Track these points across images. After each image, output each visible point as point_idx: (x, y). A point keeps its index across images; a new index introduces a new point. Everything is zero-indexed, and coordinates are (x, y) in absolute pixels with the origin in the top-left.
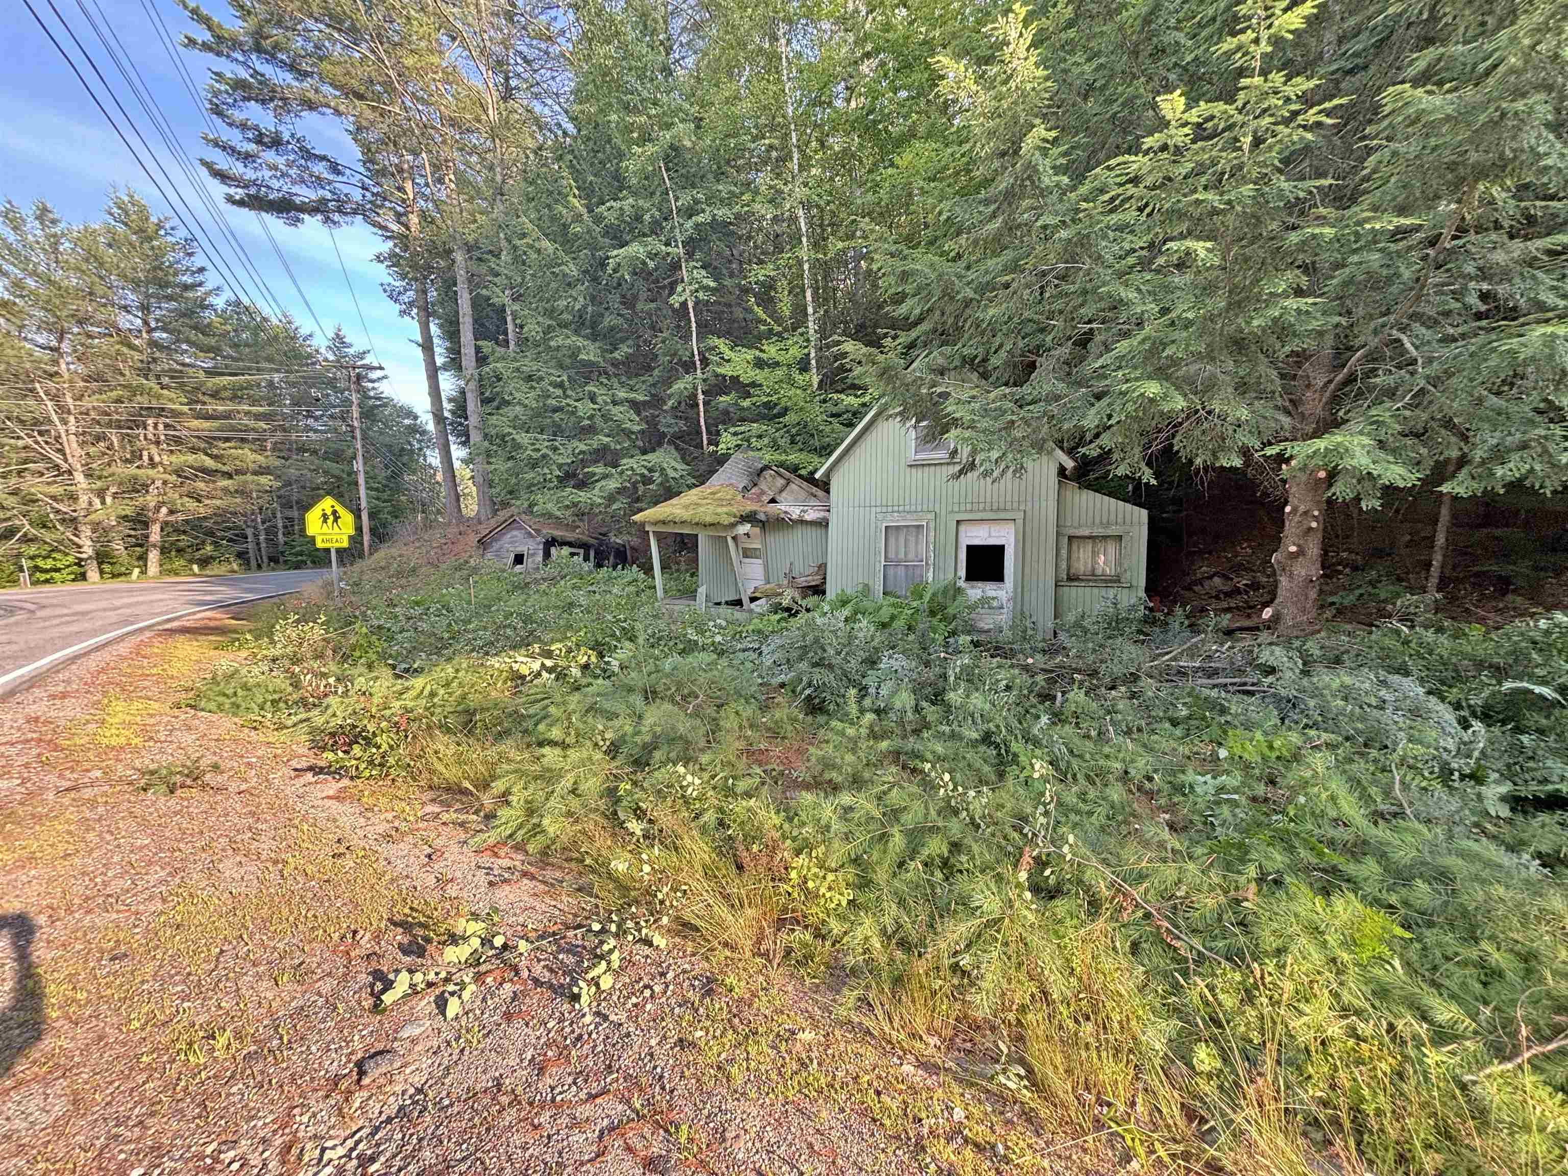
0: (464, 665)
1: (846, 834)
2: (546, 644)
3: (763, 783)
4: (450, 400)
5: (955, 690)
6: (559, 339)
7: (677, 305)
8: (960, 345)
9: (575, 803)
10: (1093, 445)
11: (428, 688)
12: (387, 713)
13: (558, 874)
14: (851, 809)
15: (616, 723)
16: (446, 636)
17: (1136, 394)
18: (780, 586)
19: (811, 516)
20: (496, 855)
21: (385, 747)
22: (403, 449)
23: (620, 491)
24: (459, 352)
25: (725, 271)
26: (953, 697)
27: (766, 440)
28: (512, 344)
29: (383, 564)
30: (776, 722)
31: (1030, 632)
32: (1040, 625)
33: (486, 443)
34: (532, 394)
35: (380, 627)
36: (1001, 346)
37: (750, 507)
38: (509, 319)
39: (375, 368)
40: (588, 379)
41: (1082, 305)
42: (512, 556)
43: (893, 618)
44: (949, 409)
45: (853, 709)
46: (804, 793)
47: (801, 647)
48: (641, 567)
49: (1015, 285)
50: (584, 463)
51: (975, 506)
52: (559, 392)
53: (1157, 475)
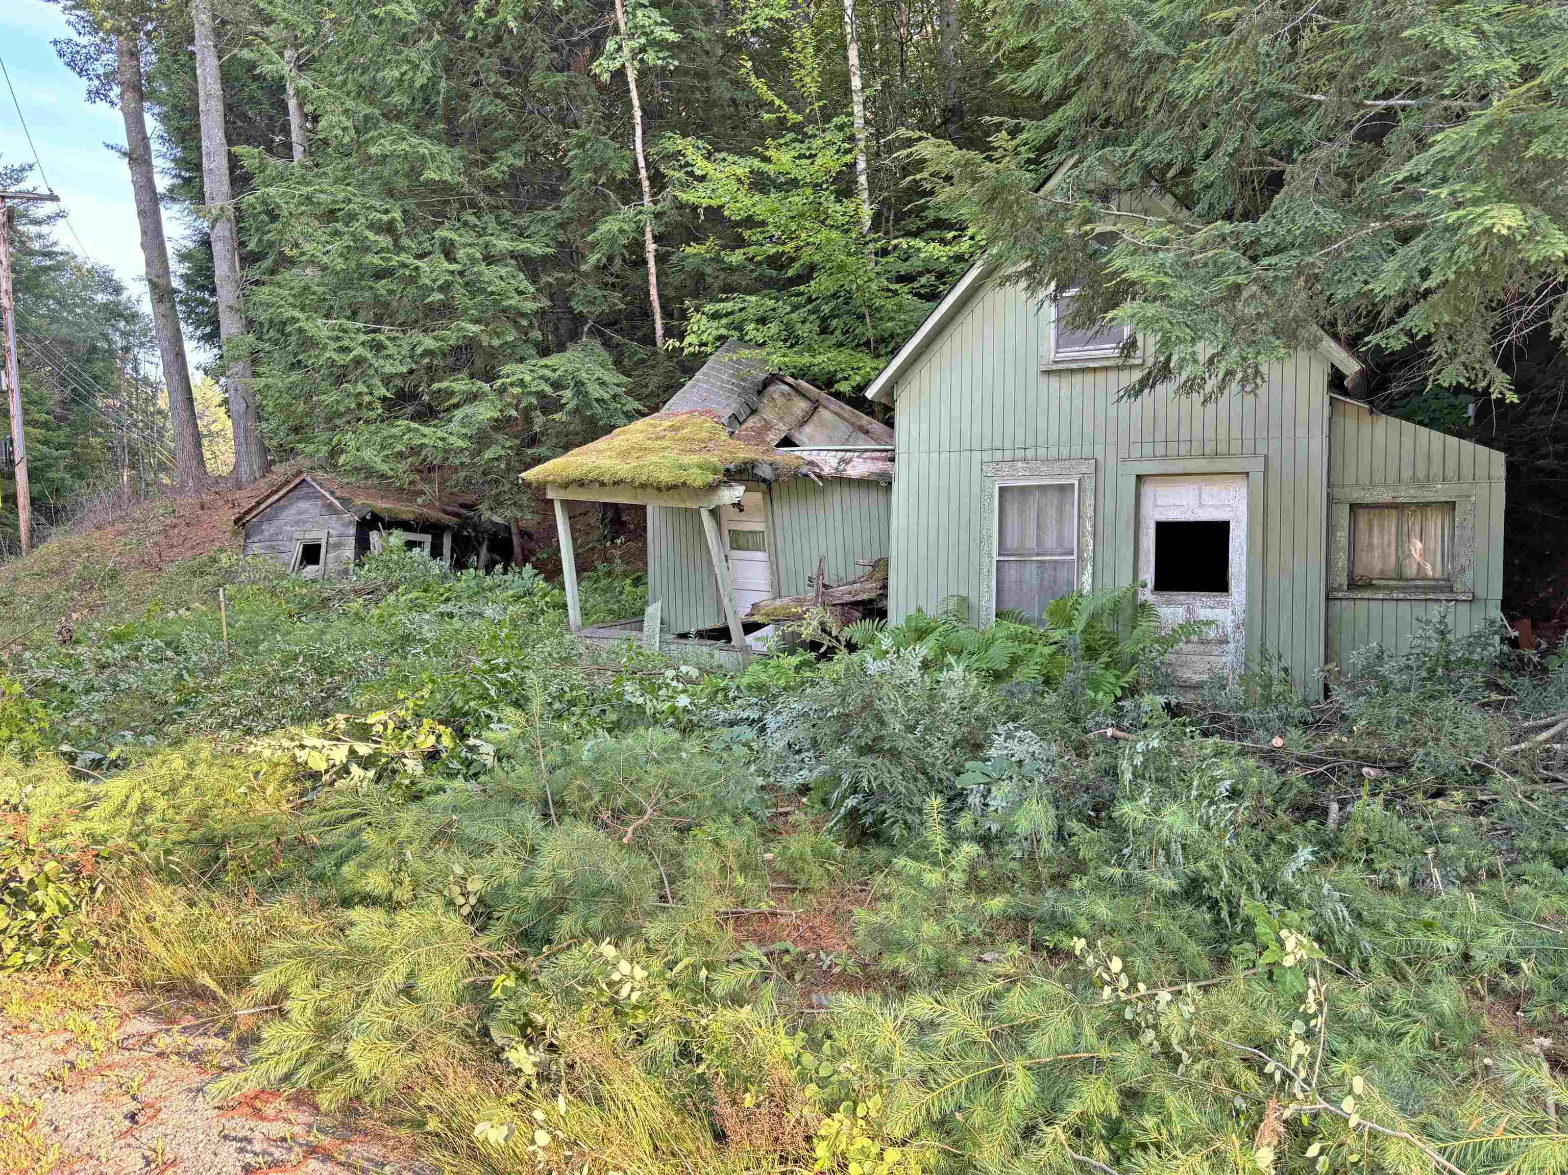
0: (205, 754)
1: (922, 1074)
2: (358, 713)
3: (766, 978)
4: (184, 257)
5: (1132, 799)
6: (386, 142)
7: (606, 77)
8: (1138, 143)
9: (408, 1014)
10: (1393, 330)
11: (137, 797)
12: (58, 844)
13: (376, 1151)
14: (933, 1025)
15: (488, 862)
16: (172, 698)
17: (1475, 230)
18: (799, 601)
19: (859, 468)
20: (258, 1114)
21: (51, 909)
22: (94, 349)
23: (500, 424)
24: (198, 167)
25: (696, 12)
26: (1126, 810)
27: (773, 328)
28: (298, 152)
29: (55, 564)
30: (792, 861)
31: (1277, 688)
32: (1297, 673)
33: (251, 338)
34: (336, 245)
35: (47, 683)
36: (1216, 144)
37: (744, 452)
38: (292, 104)
39: (41, 198)
40: (440, 218)
41: (1371, 63)
42: (298, 550)
43: (1015, 661)
44: (1118, 264)
45: (937, 837)
46: (842, 996)
47: (838, 717)
48: (539, 567)
49: (1241, 26)
50: (432, 373)
51: (1172, 449)
52: (384, 241)
53: (1519, 387)
